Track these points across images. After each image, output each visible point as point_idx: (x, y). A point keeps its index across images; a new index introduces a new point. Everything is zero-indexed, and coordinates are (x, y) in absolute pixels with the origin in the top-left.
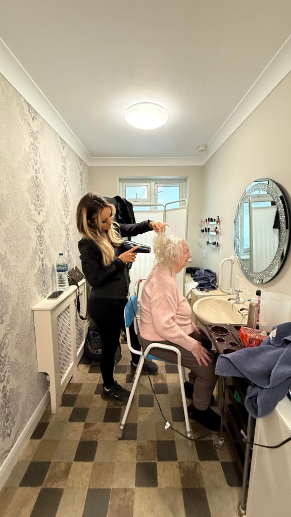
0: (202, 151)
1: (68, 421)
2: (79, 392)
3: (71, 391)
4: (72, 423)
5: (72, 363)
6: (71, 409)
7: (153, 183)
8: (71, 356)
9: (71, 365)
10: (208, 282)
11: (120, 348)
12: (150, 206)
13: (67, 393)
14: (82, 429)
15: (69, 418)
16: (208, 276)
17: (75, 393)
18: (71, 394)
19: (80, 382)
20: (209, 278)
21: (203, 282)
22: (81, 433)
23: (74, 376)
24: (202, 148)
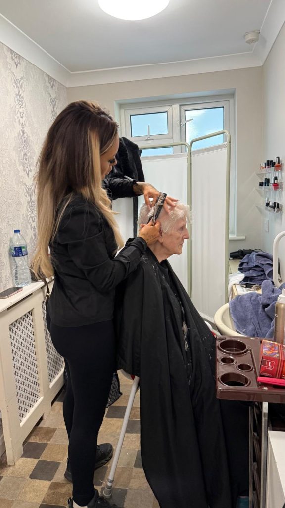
0: (252, 41)
1: (28, 478)
2: (49, 440)
3: (38, 438)
4: (35, 480)
5: (42, 398)
6: (36, 461)
7: (176, 107)
8: (40, 388)
9: (40, 400)
10: (261, 273)
11: (118, 381)
12: (172, 146)
13: (32, 440)
14: (46, 489)
15: (30, 473)
16: (263, 265)
17: (45, 441)
18: (38, 442)
19: (53, 427)
20: (264, 267)
21: (251, 273)
22: (44, 495)
23: (45, 418)
24: (250, 37)
